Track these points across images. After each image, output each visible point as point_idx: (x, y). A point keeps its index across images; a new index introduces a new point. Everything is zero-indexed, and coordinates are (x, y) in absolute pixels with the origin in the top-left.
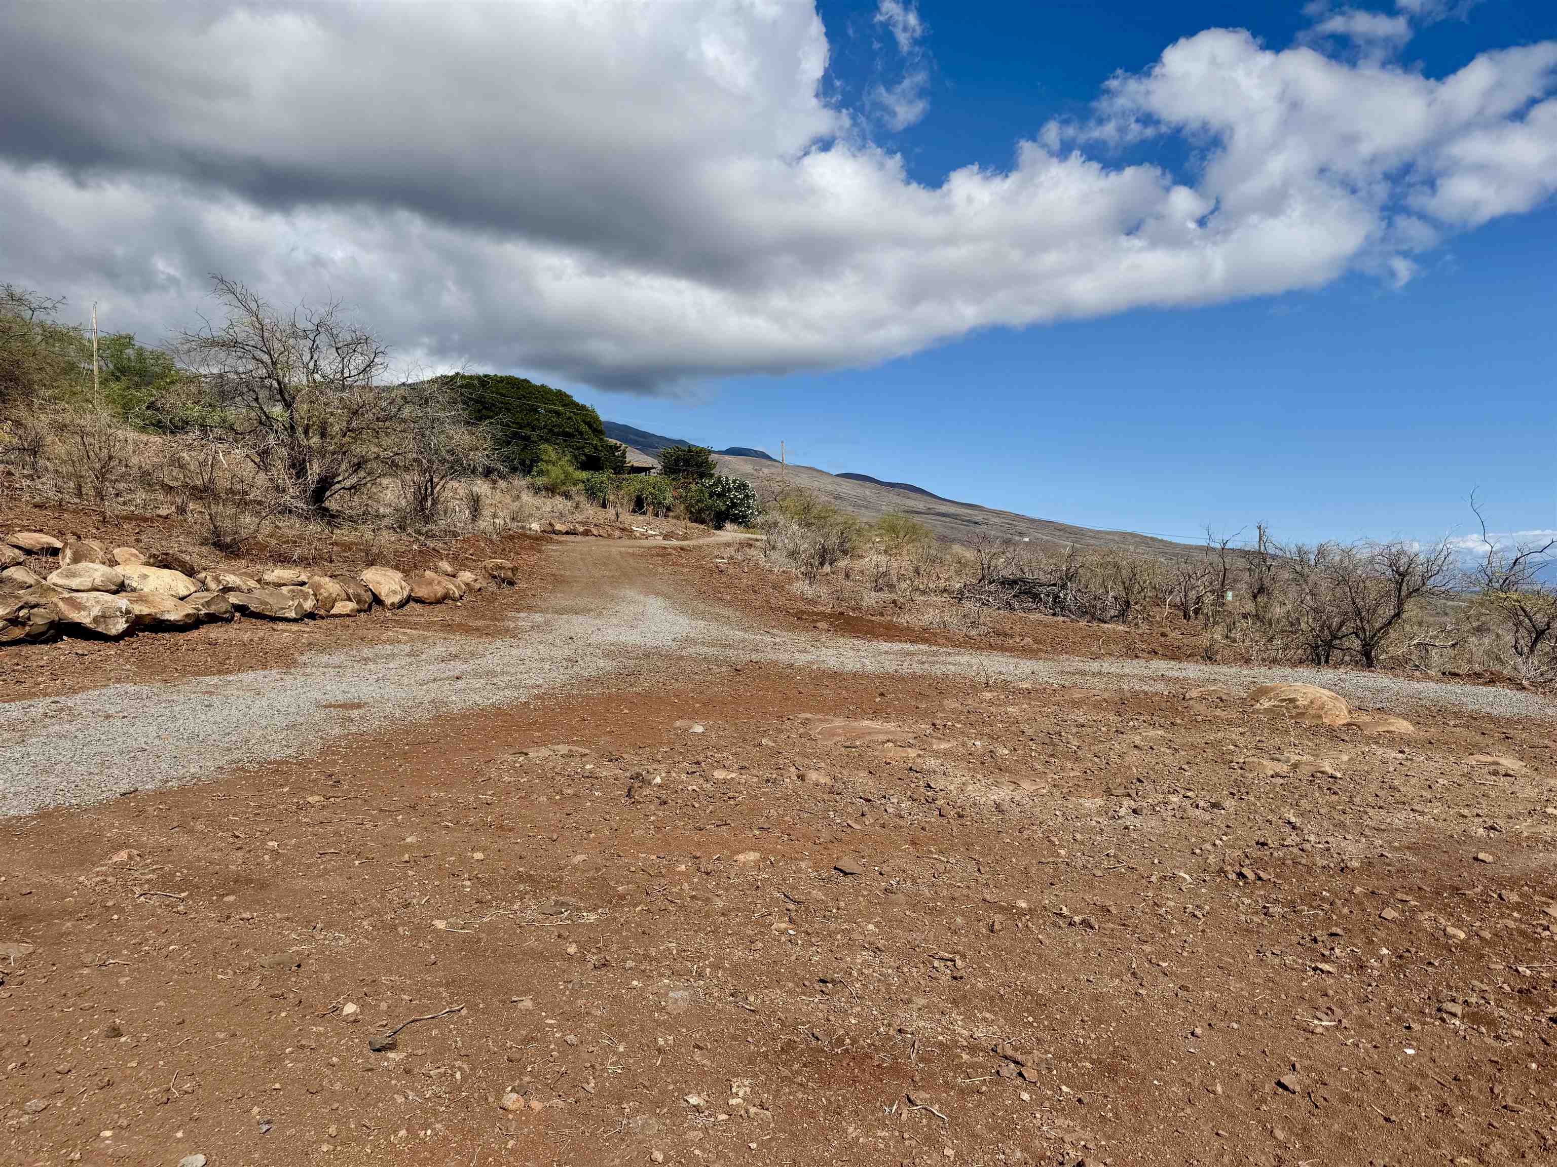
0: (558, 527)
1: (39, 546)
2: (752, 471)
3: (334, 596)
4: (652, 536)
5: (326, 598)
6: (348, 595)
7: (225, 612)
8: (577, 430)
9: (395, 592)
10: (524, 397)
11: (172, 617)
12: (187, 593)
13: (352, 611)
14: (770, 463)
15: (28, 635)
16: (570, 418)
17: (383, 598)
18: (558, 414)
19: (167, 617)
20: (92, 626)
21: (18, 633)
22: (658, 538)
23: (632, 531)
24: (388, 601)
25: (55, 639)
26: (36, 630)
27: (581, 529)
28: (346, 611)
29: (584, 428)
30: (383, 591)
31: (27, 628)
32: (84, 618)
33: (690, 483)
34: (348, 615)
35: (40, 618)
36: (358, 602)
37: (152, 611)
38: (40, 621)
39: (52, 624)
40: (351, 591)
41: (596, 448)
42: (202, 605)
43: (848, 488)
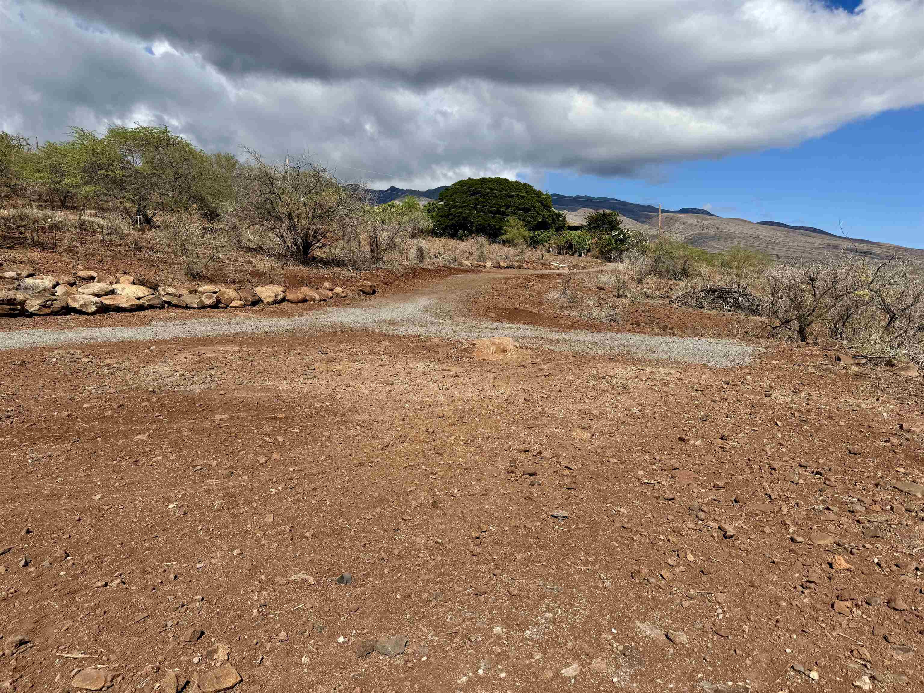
0: (502, 264)
1: (87, 276)
2: (696, 223)
3: (232, 298)
4: (562, 267)
5: (227, 299)
6: (241, 298)
7: (158, 304)
8: (533, 206)
9: (270, 297)
10: (503, 189)
11: (124, 305)
12: (142, 295)
13: (240, 305)
14: (708, 217)
15: (52, 312)
16: (529, 199)
17: (263, 299)
18: (523, 197)
19: (121, 305)
20: (80, 309)
21: (47, 311)
22: (566, 269)
23: (550, 265)
24: (265, 301)
25: (66, 314)
26: (55, 310)
27: (516, 264)
28: (237, 305)
29: (537, 204)
30: (263, 297)
31: (51, 309)
32: (76, 305)
33: (604, 234)
34: (238, 307)
35: (57, 305)
36: (246, 301)
37: (115, 303)
38: (57, 306)
39: (63, 308)
40: (242, 296)
41: (543, 216)
42: (147, 301)
43: (763, 232)
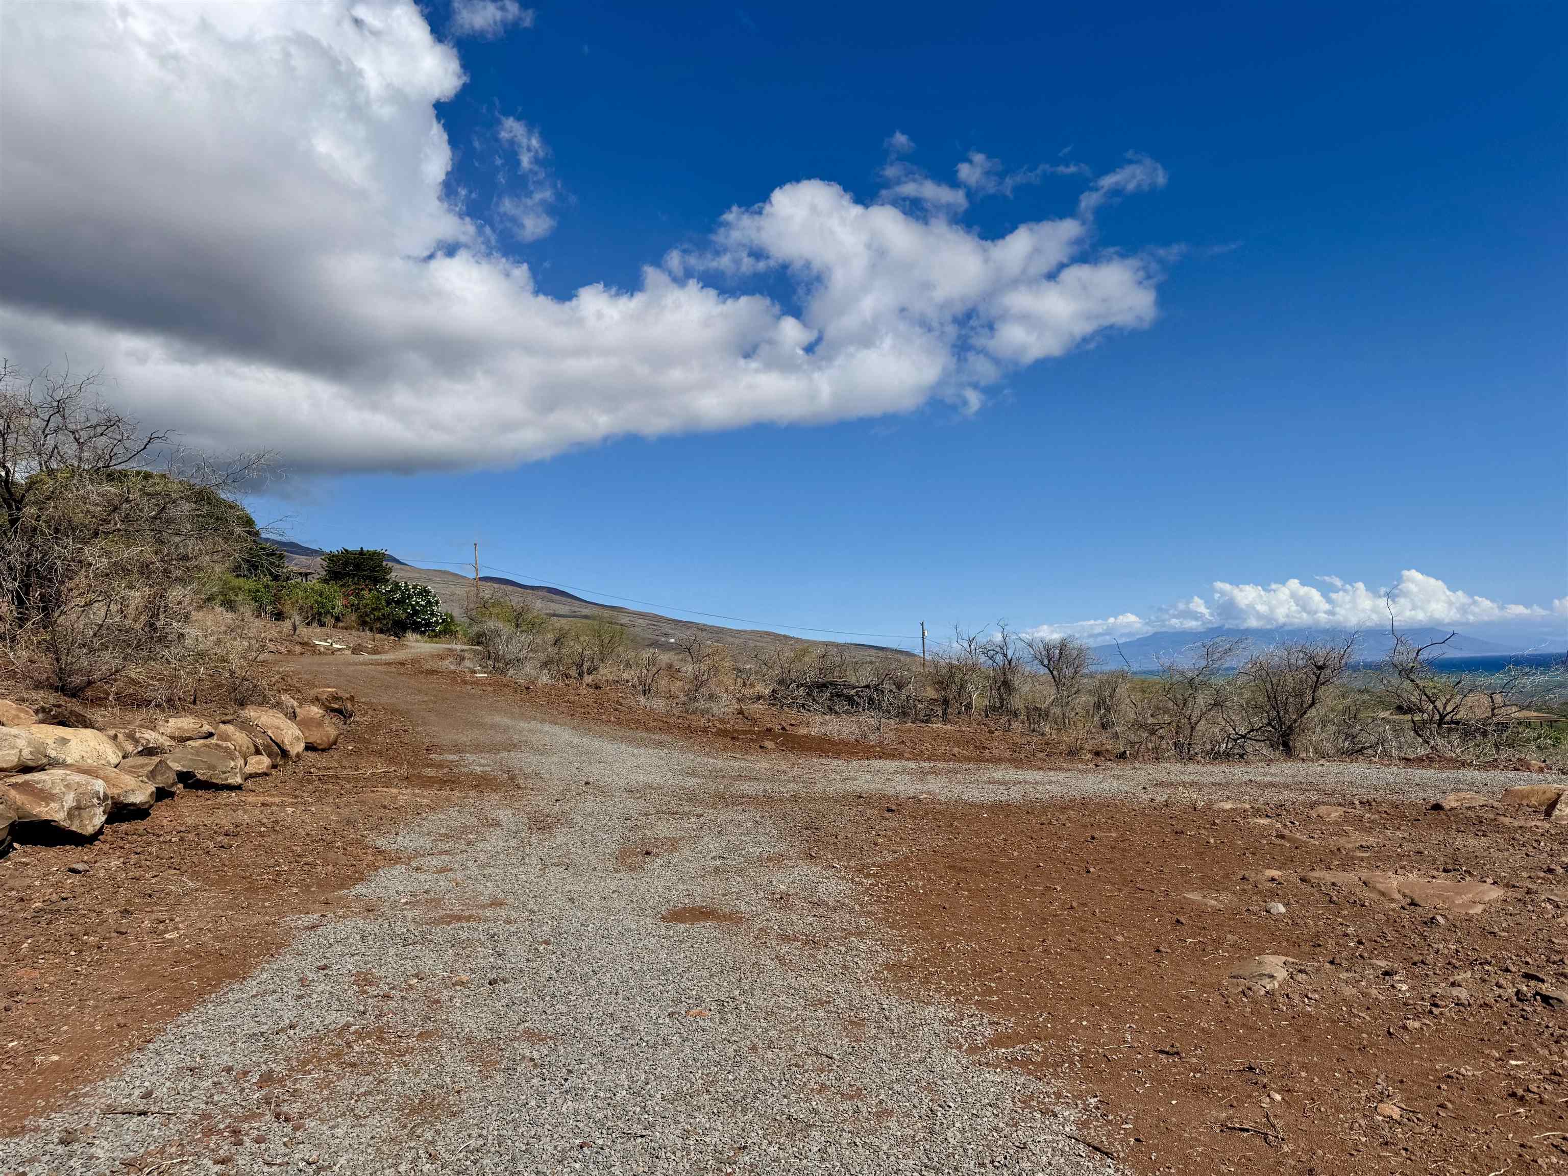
3: (245, 749)
4: (339, 650)
6: (255, 746)
7: (173, 784)
9: (292, 738)
11: (138, 798)
12: (117, 761)
13: (268, 767)
17: (288, 748)
19: (131, 799)
22: (346, 652)
23: (314, 646)
24: (293, 751)
28: (262, 768)
30: (280, 738)
32: (55, 813)
33: (362, 589)
34: (265, 774)
36: (269, 756)
40: (255, 741)
42: (146, 776)
